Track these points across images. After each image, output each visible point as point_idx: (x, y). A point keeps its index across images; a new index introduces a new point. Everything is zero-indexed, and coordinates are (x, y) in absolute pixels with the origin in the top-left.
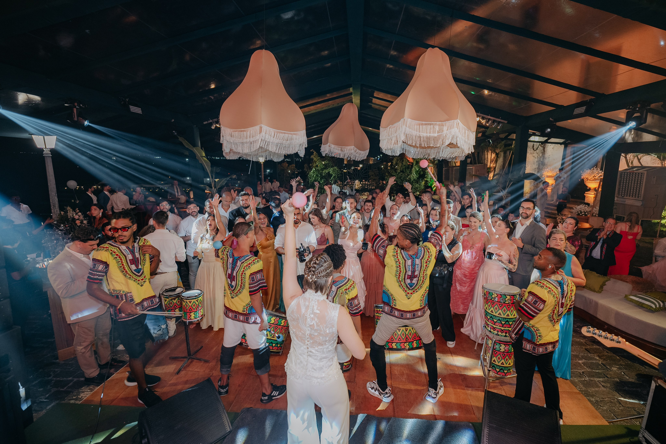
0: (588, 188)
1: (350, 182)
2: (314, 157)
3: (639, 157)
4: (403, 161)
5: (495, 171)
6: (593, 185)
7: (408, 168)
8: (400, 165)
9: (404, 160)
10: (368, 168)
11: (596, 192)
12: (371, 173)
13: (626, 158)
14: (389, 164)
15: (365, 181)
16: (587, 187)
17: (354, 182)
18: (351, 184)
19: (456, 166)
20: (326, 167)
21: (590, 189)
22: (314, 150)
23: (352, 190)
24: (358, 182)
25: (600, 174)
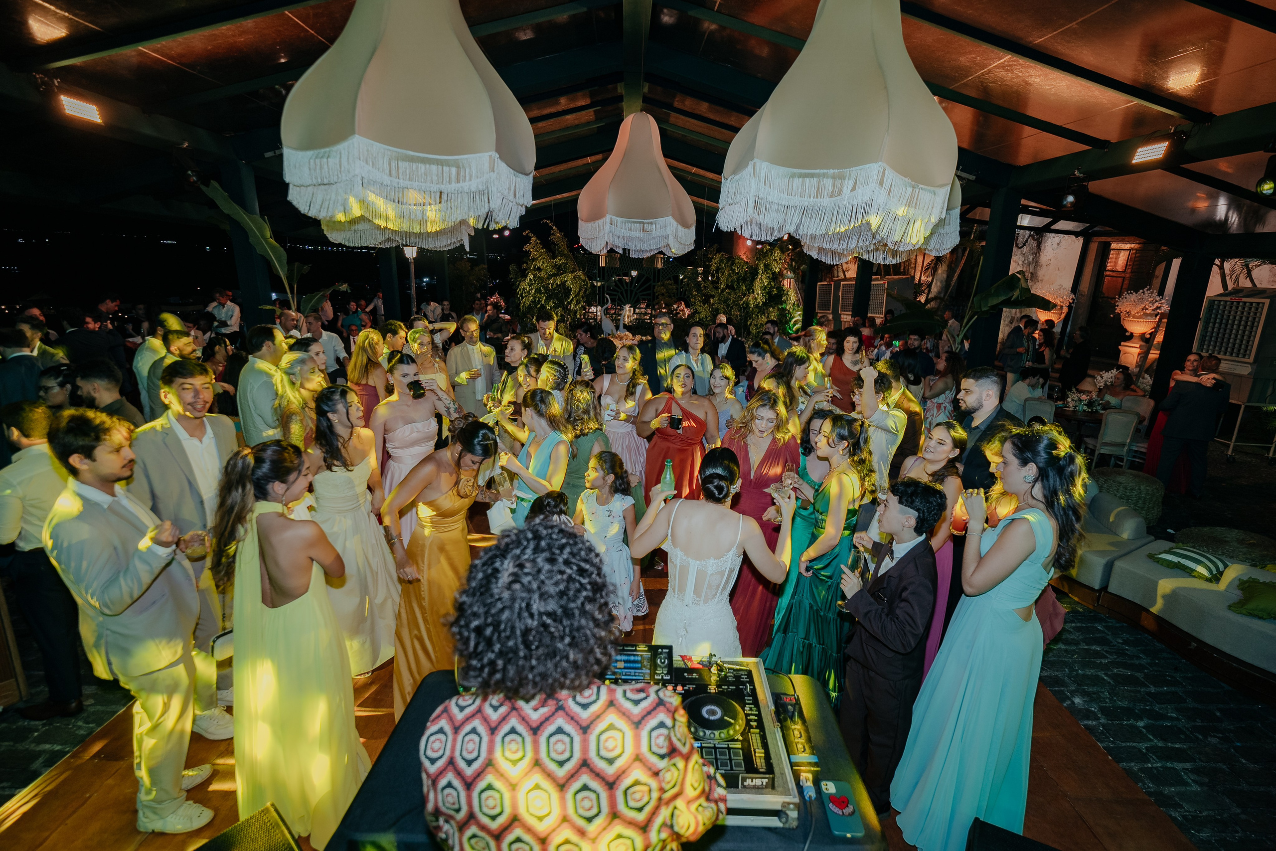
0: (1127, 334)
1: (611, 308)
2: (533, 248)
3: (1250, 266)
4: (733, 263)
5: (929, 291)
6: (1138, 327)
7: (744, 280)
8: (726, 273)
9: (737, 261)
10: (652, 278)
11: (1143, 344)
12: (659, 289)
13: (1221, 268)
14: (701, 270)
15: (647, 307)
16: (1126, 331)
17: (622, 309)
18: (615, 313)
19: (845, 279)
20: (560, 270)
21: (1131, 337)
22: (532, 232)
23: (617, 328)
24: (630, 310)
25: (1157, 304)
